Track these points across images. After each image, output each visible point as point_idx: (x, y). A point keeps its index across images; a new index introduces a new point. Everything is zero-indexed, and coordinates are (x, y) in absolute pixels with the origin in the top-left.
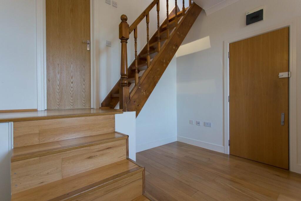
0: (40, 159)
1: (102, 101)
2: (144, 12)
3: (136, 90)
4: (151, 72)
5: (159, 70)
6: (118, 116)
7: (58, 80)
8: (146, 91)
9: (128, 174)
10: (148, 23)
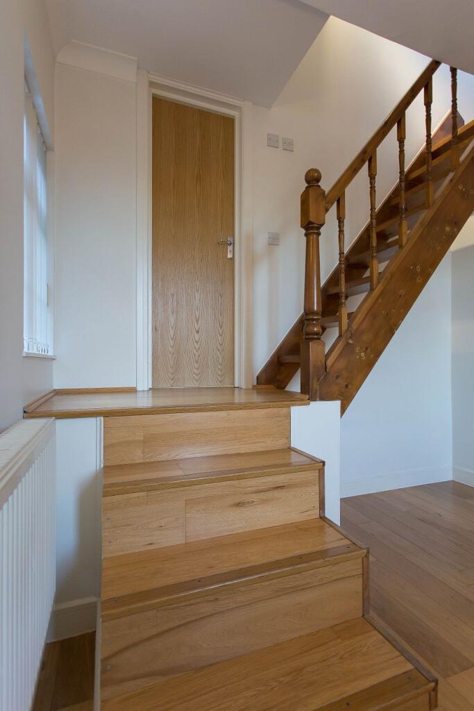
0: (147, 496)
1: (259, 372)
2: (364, 152)
3: (341, 349)
4: (380, 300)
5: (403, 294)
6: (297, 412)
7: (172, 328)
8: (367, 349)
9: (326, 559)
10: (372, 176)
